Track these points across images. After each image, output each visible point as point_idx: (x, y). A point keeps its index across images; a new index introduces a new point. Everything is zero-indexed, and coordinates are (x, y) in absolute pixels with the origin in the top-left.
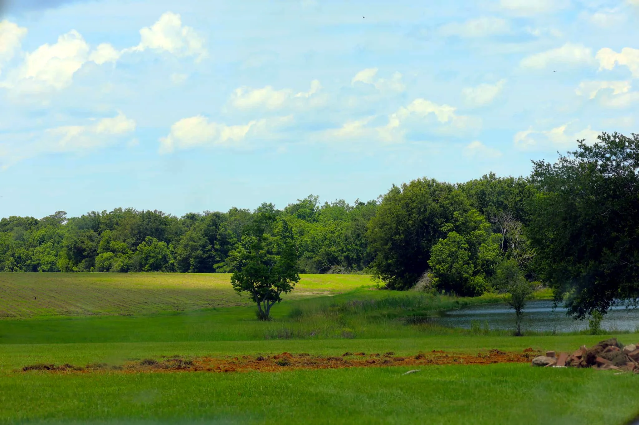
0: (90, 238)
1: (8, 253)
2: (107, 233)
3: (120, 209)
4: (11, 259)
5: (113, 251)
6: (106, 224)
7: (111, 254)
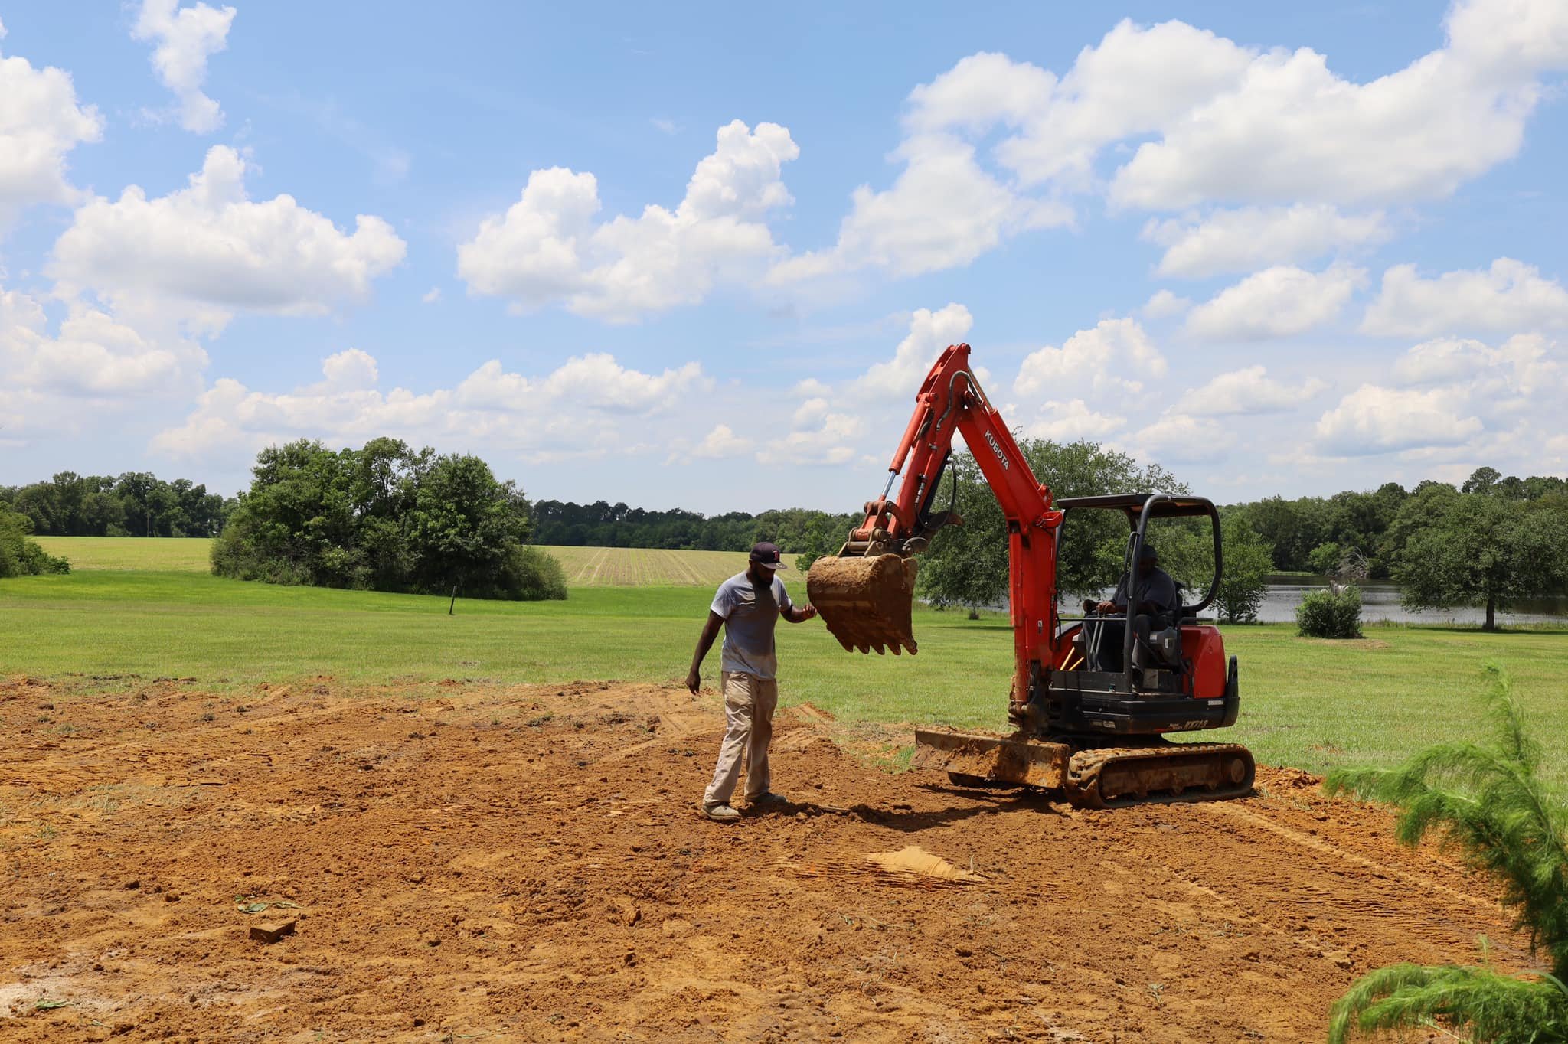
0: (771, 528)
1: (725, 537)
2: (783, 525)
3: (795, 509)
4: (726, 541)
5: (787, 538)
6: (783, 519)
7: (784, 540)
